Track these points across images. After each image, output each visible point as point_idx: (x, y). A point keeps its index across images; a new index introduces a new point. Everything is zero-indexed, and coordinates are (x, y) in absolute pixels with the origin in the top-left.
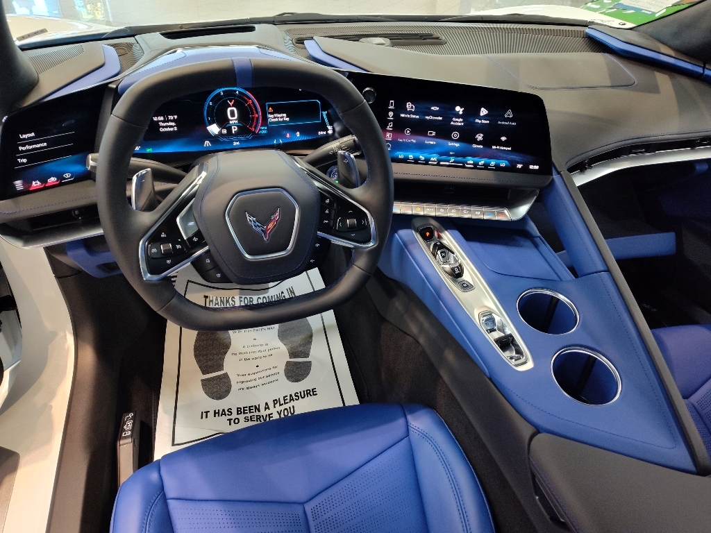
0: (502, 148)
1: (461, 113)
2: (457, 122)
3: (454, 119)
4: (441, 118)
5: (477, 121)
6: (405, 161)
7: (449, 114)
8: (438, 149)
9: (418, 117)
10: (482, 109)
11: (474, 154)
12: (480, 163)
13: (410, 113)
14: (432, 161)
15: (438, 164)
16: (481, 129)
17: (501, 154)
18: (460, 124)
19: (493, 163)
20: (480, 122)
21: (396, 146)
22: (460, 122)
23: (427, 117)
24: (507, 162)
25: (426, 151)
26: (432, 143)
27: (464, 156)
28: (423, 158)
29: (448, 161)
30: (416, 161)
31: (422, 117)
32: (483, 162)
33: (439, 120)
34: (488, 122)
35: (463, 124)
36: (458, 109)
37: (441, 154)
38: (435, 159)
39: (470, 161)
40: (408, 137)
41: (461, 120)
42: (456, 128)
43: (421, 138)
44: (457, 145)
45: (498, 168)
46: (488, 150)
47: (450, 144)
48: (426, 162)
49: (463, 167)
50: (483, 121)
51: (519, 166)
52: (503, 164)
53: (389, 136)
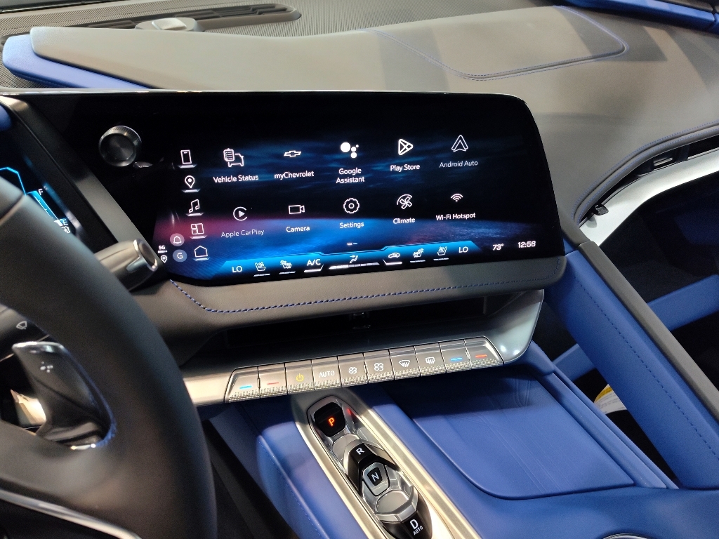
0: (457, 216)
1: (354, 155)
2: (351, 176)
3: (342, 172)
4: (311, 174)
5: (393, 167)
6: (248, 277)
7: (327, 162)
8: (318, 241)
9: (256, 178)
10: (400, 141)
11: (399, 238)
12: (416, 255)
13: (237, 171)
14: (310, 267)
15: (326, 272)
16: (406, 183)
17: (458, 230)
18: (357, 180)
19: (442, 249)
20: (399, 169)
21: (220, 249)
22: (358, 176)
23: (276, 176)
24: (470, 242)
25: (292, 248)
26: (302, 229)
27: (379, 246)
28: (289, 266)
29: (347, 262)
30: (275, 274)
31: (266, 177)
32: (421, 251)
33: (307, 178)
34: (418, 167)
35: (362, 179)
36: (345, 147)
37: (327, 250)
38: (316, 262)
39: (394, 252)
40: (242, 226)
41: (359, 171)
42: (350, 190)
43: (274, 224)
44: (360, 225)
45: (454, 259)
46: (428, 227)
47: (345, 225)
48: (299, 272)
49: (382, 268)
50: (409, 168)
51: (498, 247)
52: (464, 247)
53: (197, 231)
